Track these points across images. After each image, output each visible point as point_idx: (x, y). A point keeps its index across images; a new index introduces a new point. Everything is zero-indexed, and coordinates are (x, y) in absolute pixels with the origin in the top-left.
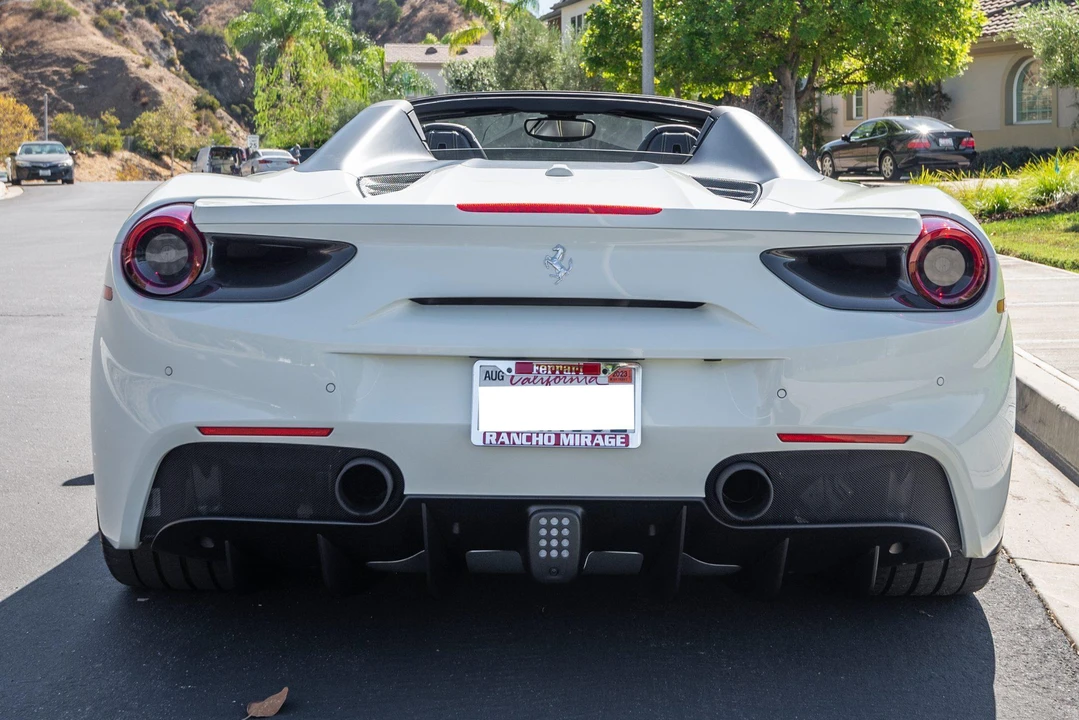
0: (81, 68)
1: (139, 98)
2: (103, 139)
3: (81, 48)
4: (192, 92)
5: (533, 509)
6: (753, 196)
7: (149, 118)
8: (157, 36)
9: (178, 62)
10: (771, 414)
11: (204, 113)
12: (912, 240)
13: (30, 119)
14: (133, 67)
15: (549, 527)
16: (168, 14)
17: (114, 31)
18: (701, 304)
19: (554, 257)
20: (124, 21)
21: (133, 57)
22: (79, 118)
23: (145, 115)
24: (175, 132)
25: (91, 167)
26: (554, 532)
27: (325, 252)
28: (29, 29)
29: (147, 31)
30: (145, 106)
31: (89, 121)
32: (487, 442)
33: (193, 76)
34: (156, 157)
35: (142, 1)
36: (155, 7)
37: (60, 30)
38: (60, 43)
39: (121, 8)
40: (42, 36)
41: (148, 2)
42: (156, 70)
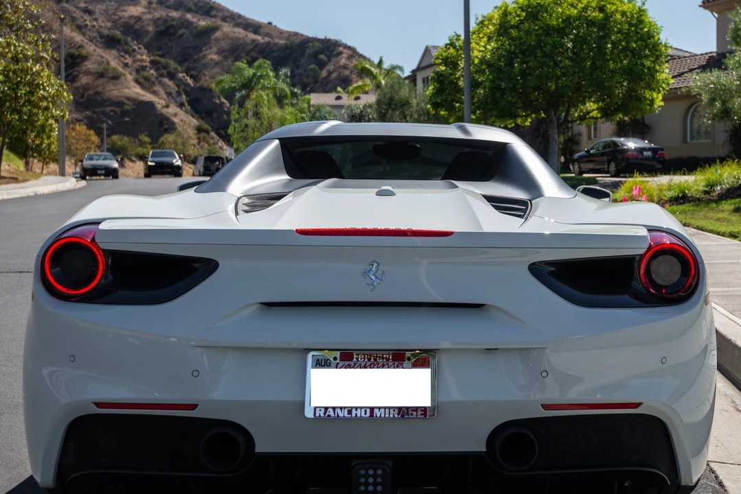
0: (127, 107)
1: (164, 126)
2: (141, 150)
3: (127, 95)
4: (195, 122)
5: (355, 462)
7: (169, 138)
8: (174, 89)
9: (186, 104)
11: (202, 135)
12: (642, 252)
13: (95, 139)
14: (159, 107)
15: (367, 476)
16: (180, 75)
17: (148, 86)
18: (483, 305)
19: (370, 270)
20: (153, 79)
21: (159, 102)
22: (126, 138)
23: (166, 136)
24: (184, 146)
25: (132, 167)
26: (371, 480)
27: (197, 265)
28: (96, 83)
29: (168, 86)
30: (166, 131)
31: (132, 140)
32: (317, 415)
33: (197, 113)
35: (165, 68)
36: (172, 70)
37: (114, 85)
38: (115, 92)
39: (152, 71)
40: (104, 88)
41: (168, 68)
42: (173, 109)
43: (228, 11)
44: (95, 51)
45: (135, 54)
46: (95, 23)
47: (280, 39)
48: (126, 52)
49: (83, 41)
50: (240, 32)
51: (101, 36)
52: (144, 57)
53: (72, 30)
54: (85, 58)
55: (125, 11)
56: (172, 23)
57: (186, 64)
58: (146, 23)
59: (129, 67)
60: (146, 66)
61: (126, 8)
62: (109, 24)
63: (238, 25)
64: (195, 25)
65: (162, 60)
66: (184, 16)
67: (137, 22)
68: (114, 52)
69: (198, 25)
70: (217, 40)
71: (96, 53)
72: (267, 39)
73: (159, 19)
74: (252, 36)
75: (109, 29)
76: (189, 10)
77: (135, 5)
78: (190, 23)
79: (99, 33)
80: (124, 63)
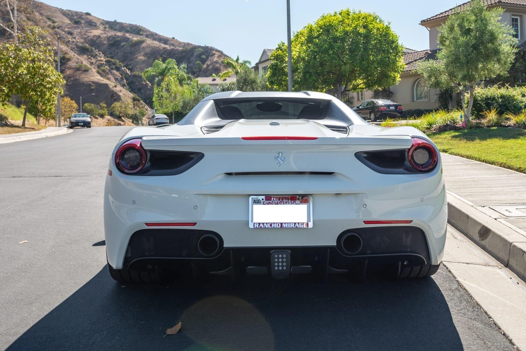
0: (93, 87)
1: (115, 97)
2: (101, 112)
3: (93, 81)
4: (132, 95)
5: (272, 251)
6: (347, 131)
7: (117, 104)
8: (119, 76)
9: (126, 85)
10: (361, 213)
11: (136, 102)
12: (409, 147)
13: (75, 105)
14: (111, 87)
15: (278, 258)
16: (123, 68)
17: (104, 75)
18: (333, 173)
19: (278, 156)
20: (107, 71)
21: (111, 83)
22: (93, 105)
23: (115, 103)
24: (126, 109)
25: (97, 122)
26: (280, 260)
27: (192, 156)
28: (75, 74)
29: (116, 74)
30: (115, 100)
31: (96, 106)
32: (255, 227)
33: (132, 90)
34: (119, 118)
35: (114, 64)
36: (118, 66)
37: (85, 75)
38: (86, 79)
39: (107, 67)
40: (79, 77)
41: (116, 64)
42: (119, 88)
43: (150, 31)
44: (74, 55)
45: (97, 57)
46: (74, 40)
47: (180, 47)
48: (92, 56)
49: (67, 50)
50: (156, 44)
52: (102, 59)
53: (62, 44)
54: (69, 60)
55: (91, 32)
56: (118, 39)
57: (126, 62)
58: (103, 39)
59: (93, 64)
60: (103, 64)
61: (91, 31)
62: (82, 40)
63: (155, 39)
64: (131, 40)
65: (113, 60)
66: (125, 35)
67: (98, 38)
68: (85, 56)
69: (133, 40)
70: (144, 48)
71: (75, 57)
72: (172, 47)
73: (110, 37)
74: (163, 46)
75: (82, 43)
76: (128, 32)
77: (97, 29)
78: (128, 39)
79: (76, 45)
80: (90, 62)
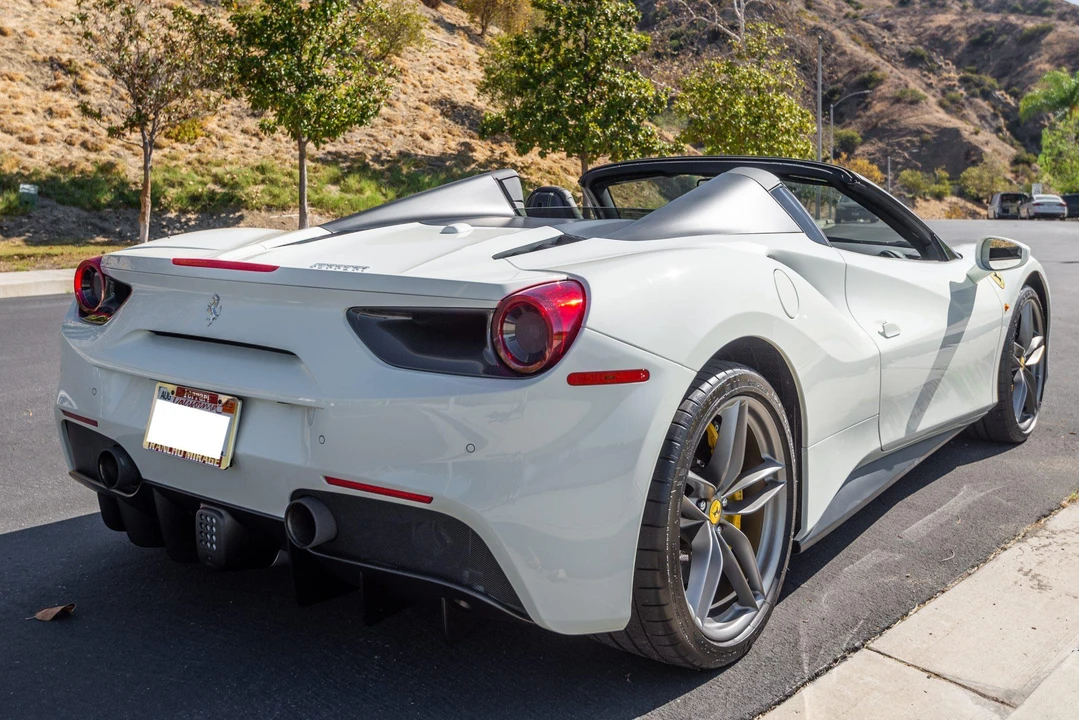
0: (926, 137)
1: (971, 155)
2: (937, 188)
3: (928, 122)
4: (1012, 152)
7: (973, 171)
8: (989, 111)
9: (1005, 129)
11: (1021, 167)
13: (878, 174)
14: (966, 134)
16: (998, 93)
17: (954, 109)
20: (963, 101)
21: (966, 129)
22: (918, 173)
23: (969, 169)
24: (992, 182)
25: (925, 208)
28: (890, 111)
29: (981, 107)
30: (974, 164)
31: (926, 175)
33: (1017, 138)
34: (978, 201)
35: (977, 85)
36: (987, 88)
37: (913, 111)
38: (913, 120)
39: (961, 91)
40: (900, 115)
41: (982, 85)
42: (985, 136)
44: (891, 72)
45: (941, 71)
46: (894, 40)
48: (931, 70)
49: (878, 62)
51: (901, 54)
52: (952, 75)
53: (867, 50)
54: (880, 81)
55: (931, 21)
56: (989, 29)
57: (1006, 81)
58: (957, 33)
59: (933, 88)
60: (955, 85)
61: (932, 17)
62: (912, 39)
64: (1020, 28)
65: (975, 76)
66: (1006, 18)
67: (945, 33)
68: (916, 71)
69: (1024, 28)
70: (1049, 44)
71: (893, 74)
73: (973, 26)
75: (911, 45)
76: (1014, 11)
77: (944, 13)
78: (1013, 27)
79: (899, 50)
80: (927, 84)
